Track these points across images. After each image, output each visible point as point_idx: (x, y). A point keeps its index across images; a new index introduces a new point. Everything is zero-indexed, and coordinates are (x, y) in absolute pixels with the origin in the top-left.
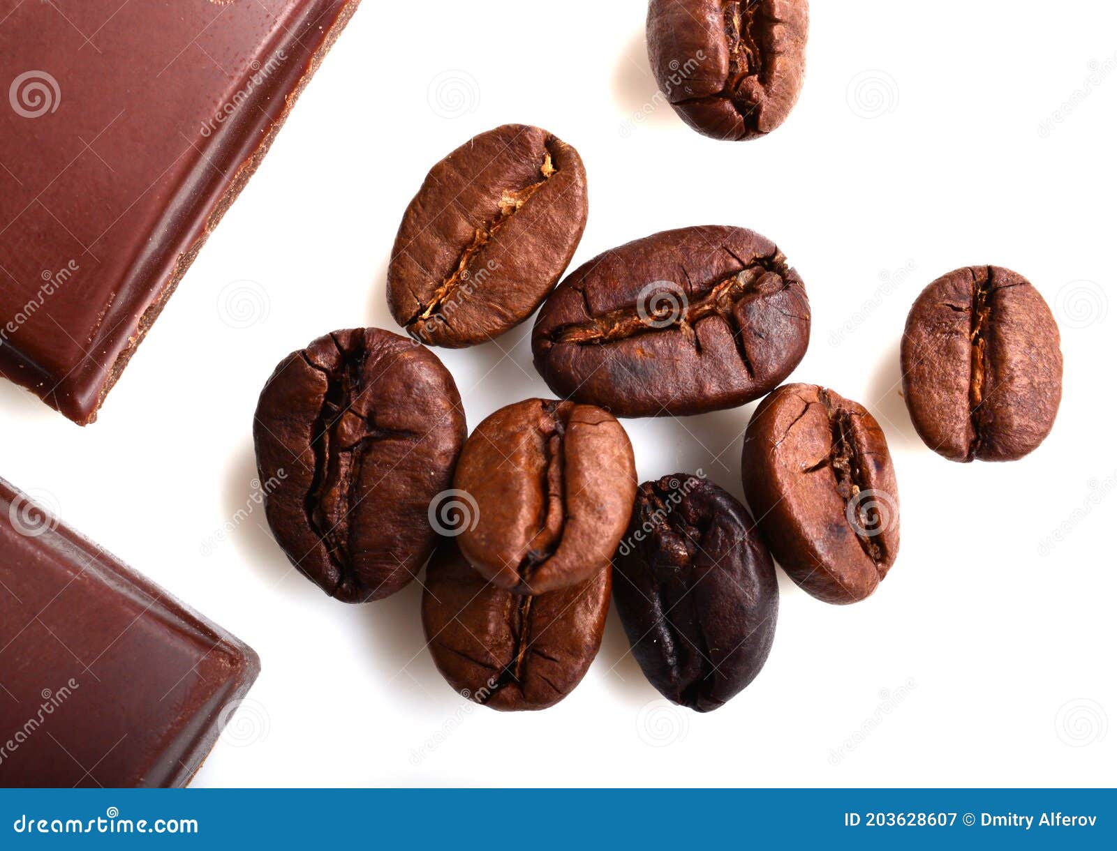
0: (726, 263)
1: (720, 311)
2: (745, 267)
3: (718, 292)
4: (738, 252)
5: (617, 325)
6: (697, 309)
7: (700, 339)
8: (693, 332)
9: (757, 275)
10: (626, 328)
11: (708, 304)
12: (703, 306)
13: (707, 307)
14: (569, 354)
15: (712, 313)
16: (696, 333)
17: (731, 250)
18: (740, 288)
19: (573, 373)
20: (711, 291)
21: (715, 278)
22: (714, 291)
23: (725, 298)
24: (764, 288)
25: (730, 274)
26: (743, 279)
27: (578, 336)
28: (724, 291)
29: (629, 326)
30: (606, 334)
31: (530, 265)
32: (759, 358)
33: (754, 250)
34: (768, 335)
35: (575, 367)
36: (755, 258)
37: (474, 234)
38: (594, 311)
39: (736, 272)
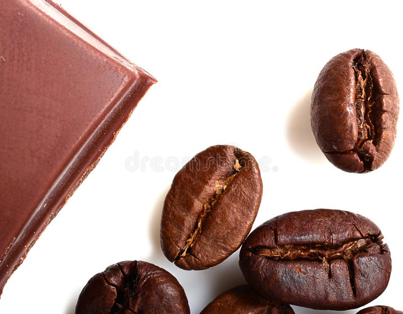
0: (353, 233)
1: (345, 257)
2: (363, 237)
3: (346, 248)
4: (360, 229)
5: (289, 252)
6: (333, 254)
7: (332, 270)
8: (328, 265)
9: (368, 243)
10: (294, 255)
11: (339, 252)
12: (337, 253)
13: (338, 254)
14: (261, 262)
15: (341, 258)
16: (330, 266)
17: (357, 227)
18: (357, 248)
19: (260, 272)
20: (342, 246)
21: (346, 239)
22: (344, 246)
23: (349, 251)
24: (370, 250)
25: (354, 239)
26: (361, 243)
27: (267, 253)
28: (349, 247)
29: (295, 254)
30: (282, 256)
31: (236, 219)
32: (361, 287)
33: (369, 229)
34: (368, 276)
35: (262, 270)
36: (369, 234)
37: (203, 207)
38: (279, 242)
39: (358, 239)
